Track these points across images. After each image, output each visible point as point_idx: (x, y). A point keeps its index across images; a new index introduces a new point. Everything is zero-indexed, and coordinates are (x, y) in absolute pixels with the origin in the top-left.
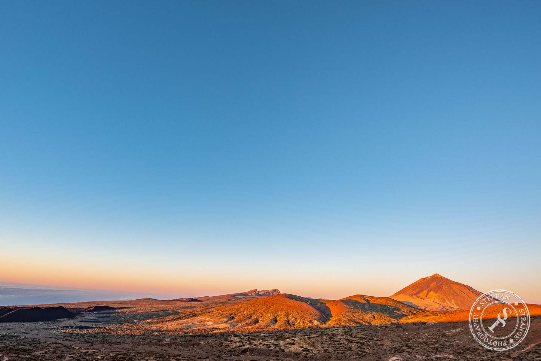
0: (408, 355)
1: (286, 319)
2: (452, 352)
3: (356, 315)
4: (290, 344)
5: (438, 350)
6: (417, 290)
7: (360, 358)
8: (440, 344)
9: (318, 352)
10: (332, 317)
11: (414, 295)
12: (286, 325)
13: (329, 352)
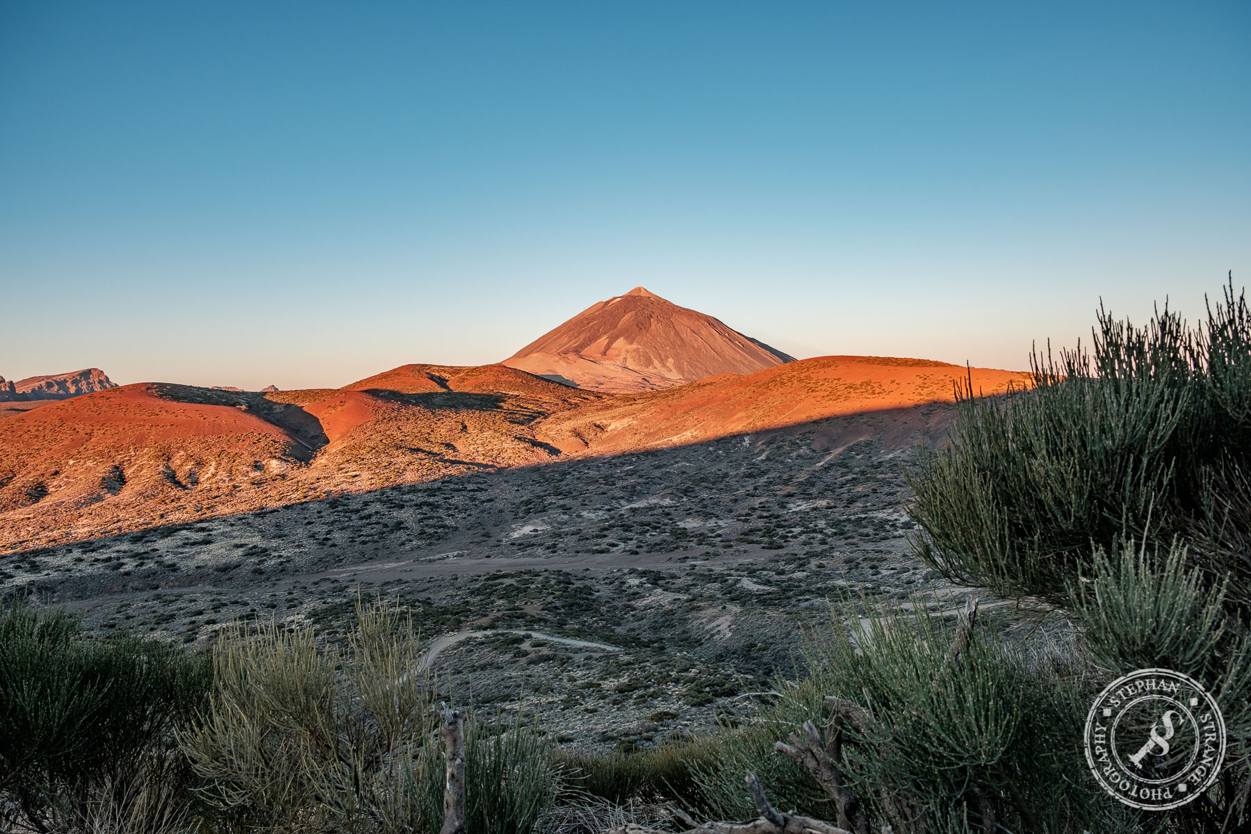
0: (562, 516)
1: (161, 468)
2: (669, 491)
3: (407, 428)
4: (194, 544)
5: (635, 490)
6: (582, 337)
7: (430, 544)
8: (641, 477)
9: (297, 550)
10: (327, 442)
11: (571, 354)
12: (165, 488)
13: (334, 545)
